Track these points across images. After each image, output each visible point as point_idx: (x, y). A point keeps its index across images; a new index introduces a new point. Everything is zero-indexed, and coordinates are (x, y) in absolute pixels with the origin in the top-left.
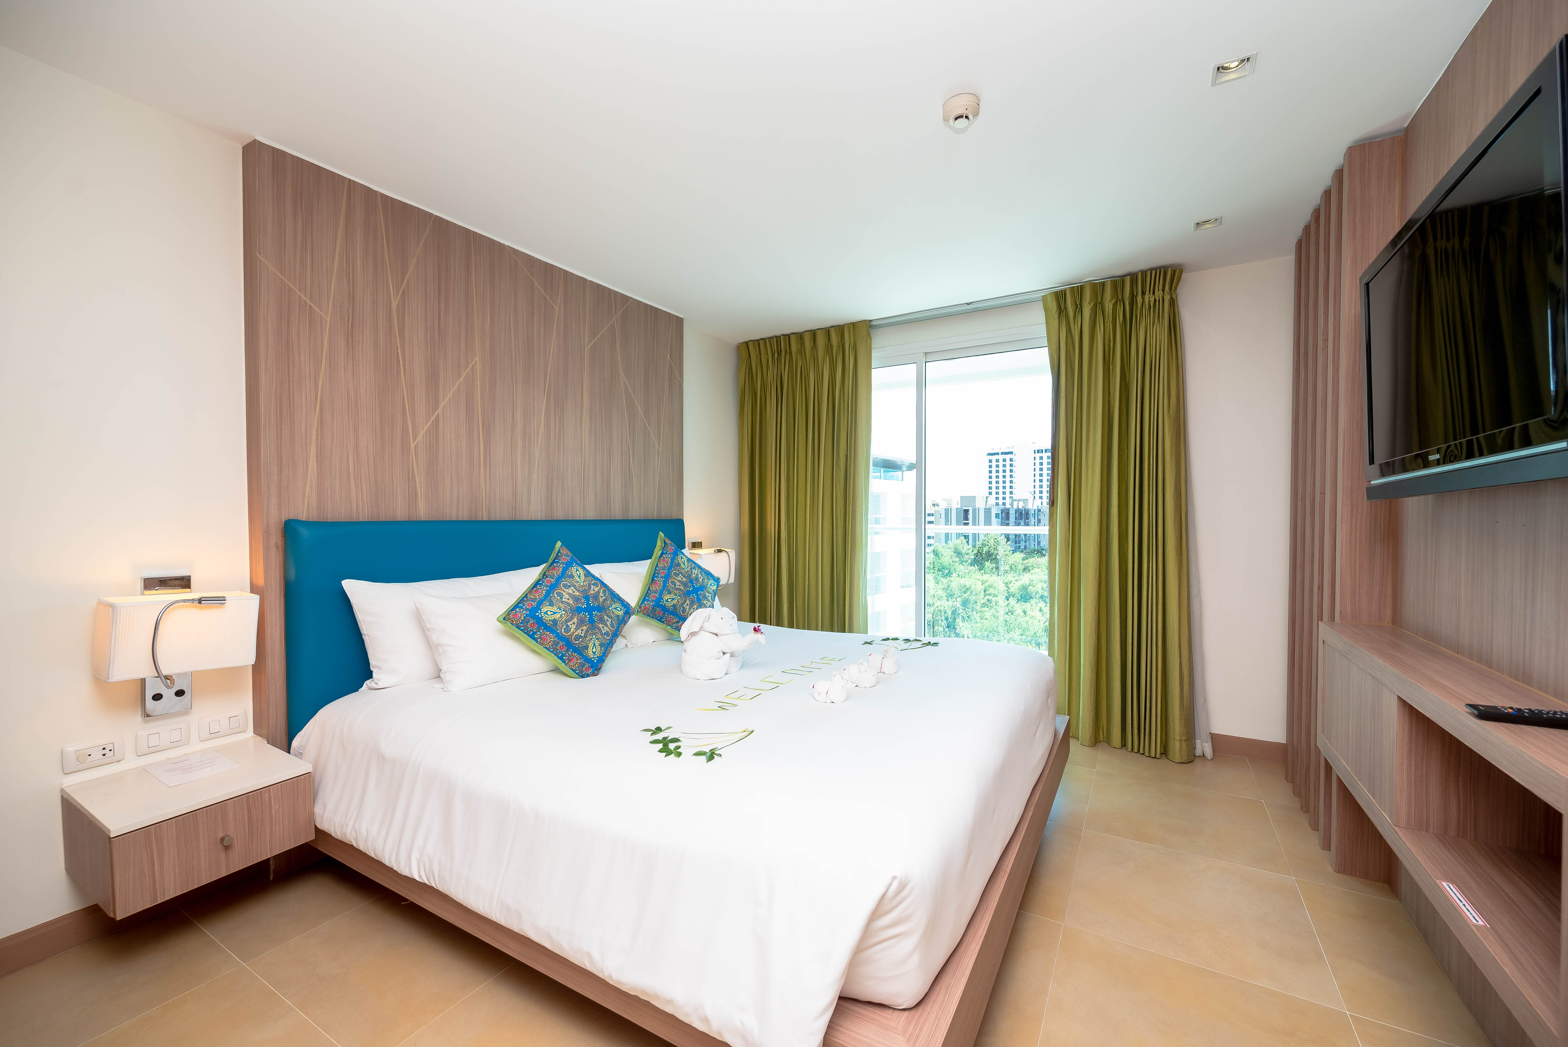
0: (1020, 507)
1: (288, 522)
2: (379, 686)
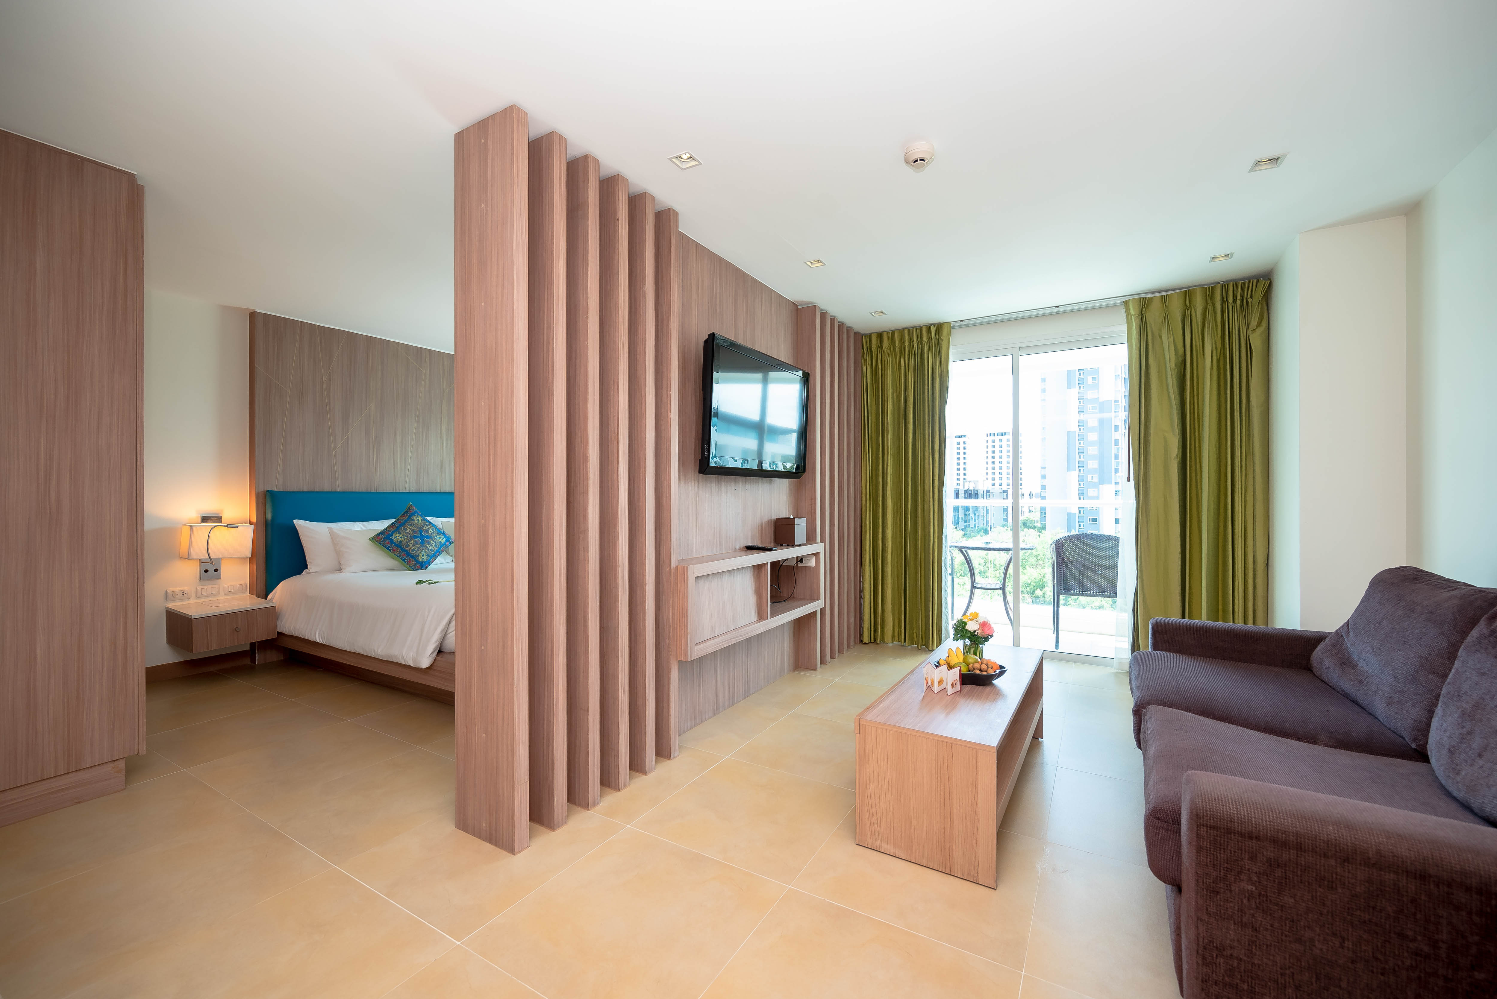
0: (971, 488)
1: (268, 491)
2: (311, 571)
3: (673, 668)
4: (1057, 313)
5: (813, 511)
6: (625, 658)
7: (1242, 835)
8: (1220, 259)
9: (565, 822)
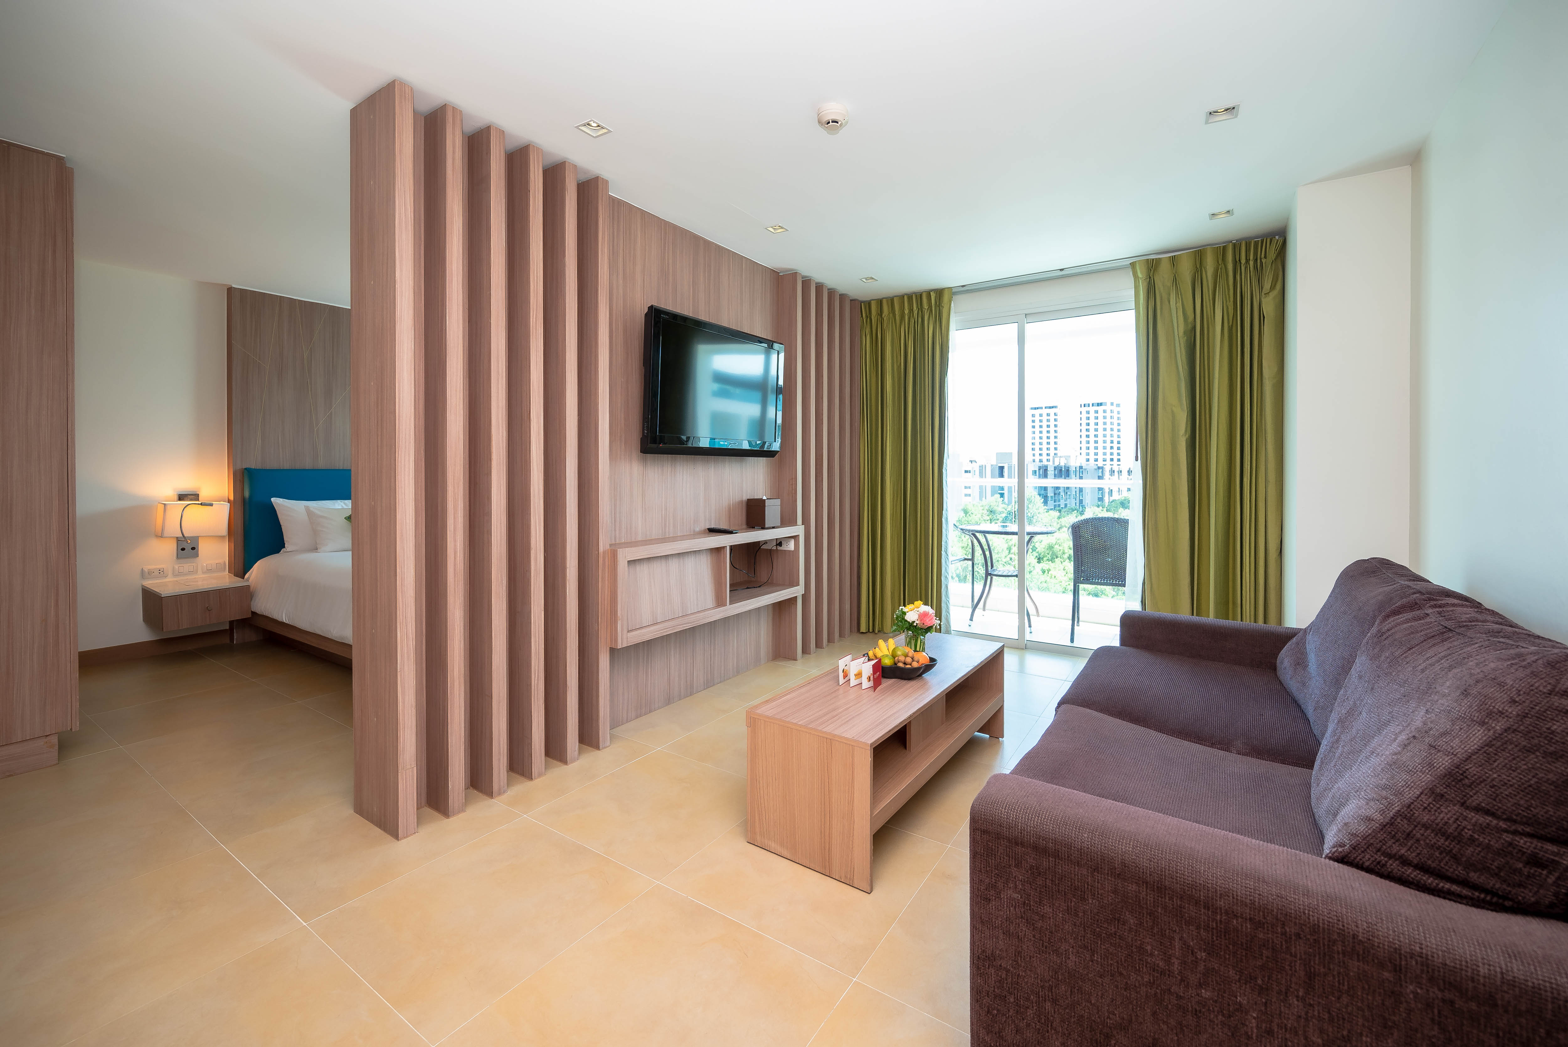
0: (1062, 464)
1: (246, 469)
2: (287, 550)
3: (602, 655)
4: (1063, 276)
5: (793, 492)
6: (539, 644)
7: (1009, 840)
8: (1221, 216)
9: (462, 810)
